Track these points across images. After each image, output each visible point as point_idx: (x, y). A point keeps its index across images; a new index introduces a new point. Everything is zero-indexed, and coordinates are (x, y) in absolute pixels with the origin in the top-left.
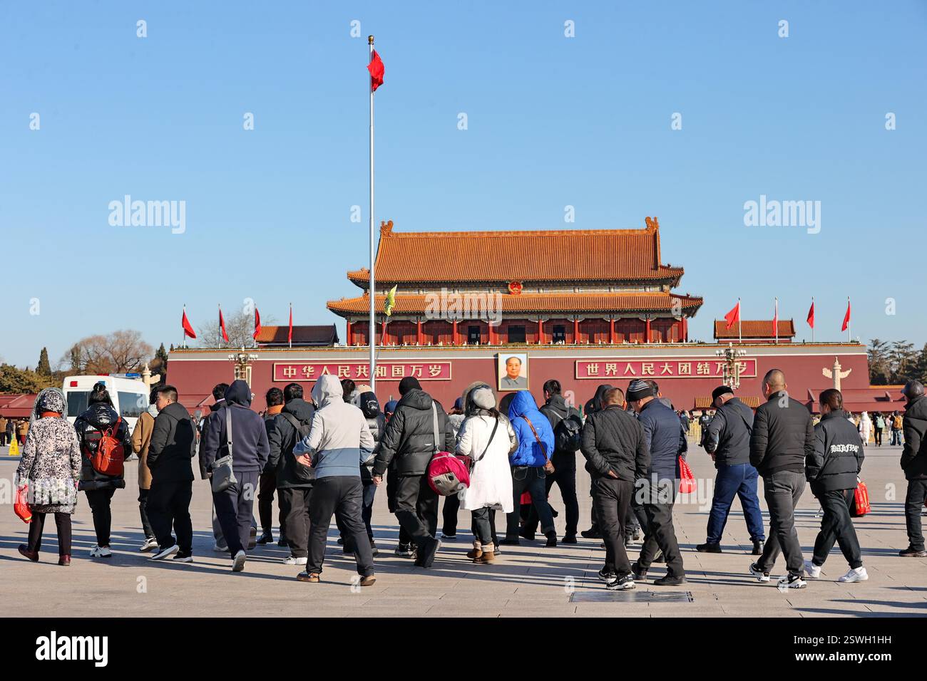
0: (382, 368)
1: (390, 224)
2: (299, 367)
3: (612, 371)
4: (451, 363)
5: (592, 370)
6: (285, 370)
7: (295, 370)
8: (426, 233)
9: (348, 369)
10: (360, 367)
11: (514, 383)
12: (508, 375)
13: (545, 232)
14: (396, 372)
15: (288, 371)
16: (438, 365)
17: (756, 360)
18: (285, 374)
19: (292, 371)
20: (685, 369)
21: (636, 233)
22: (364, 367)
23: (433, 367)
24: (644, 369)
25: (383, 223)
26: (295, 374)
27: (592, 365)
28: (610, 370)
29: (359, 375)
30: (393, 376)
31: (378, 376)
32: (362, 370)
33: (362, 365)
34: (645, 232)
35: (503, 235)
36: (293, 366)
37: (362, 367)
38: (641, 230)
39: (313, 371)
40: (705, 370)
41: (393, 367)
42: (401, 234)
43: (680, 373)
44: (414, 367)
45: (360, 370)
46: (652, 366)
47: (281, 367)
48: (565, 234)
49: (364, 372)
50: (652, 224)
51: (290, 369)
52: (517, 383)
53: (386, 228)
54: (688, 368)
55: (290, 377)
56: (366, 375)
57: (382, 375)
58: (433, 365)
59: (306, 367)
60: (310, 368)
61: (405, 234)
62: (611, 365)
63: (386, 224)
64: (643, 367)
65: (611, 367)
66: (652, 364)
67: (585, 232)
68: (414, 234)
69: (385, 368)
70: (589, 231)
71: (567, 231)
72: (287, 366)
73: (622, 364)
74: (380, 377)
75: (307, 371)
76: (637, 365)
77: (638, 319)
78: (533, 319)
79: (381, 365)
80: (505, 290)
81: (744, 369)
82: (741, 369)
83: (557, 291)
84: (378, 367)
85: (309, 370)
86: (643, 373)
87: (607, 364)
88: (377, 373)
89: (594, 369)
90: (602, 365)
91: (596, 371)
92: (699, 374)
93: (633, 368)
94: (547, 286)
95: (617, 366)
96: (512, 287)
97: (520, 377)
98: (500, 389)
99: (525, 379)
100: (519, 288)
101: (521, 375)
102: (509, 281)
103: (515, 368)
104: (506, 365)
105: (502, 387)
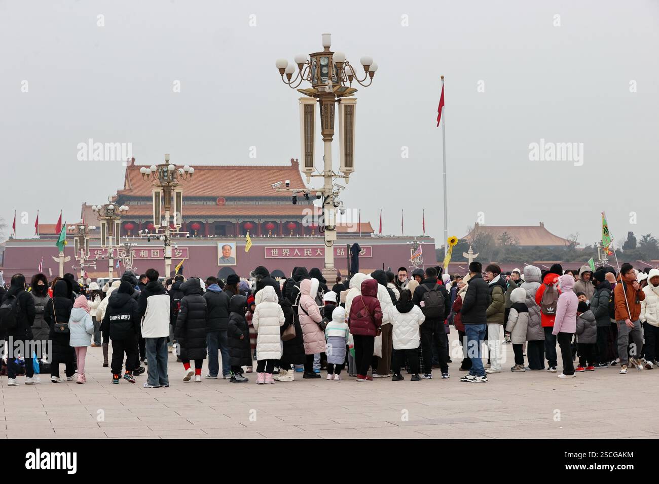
1: (133, 160)
4: (188, 248)
7: (90, 253)
11: (227, 261)
12: (223, 255)
14: (154, 254)
16: (180, 249)
17: (371, 247)
21: (285, 168)
23: (177, 251)
24: (305, 252)
27: (275, 250)
28: (285, 253)
30: (152, 256)
31: (142, 256)
32: (132, 253)
34: (291, 168)
38: (289, 167)
39: (101, 253)
40: (341, 253)
41: (152, 251)
42: (140, 166)
46: (310, 251)
50: (295, 162)
52: (229, 261)
56: (135, 256)
62: (286, 250)
63: (131, 160)
66: (310, 249)
69: (147, 251)
73: (292, 250)
74: (144, 257)
75: (97, 254)
76: (301, 250)
77: (297, 221)
78: (233, 221)
79: (144, 250)
80: (214, 203)
81: (365, 252)
82: (362, 253)
83: (245, 204)
84: (142, 251)
85: (99, 253)
86: (305, 255)
87: (284, 250)
88: (142, 254)
89: (276, 252)
90: (280, 250)
91: (277, 254)
92: (338, 256)
93: (299, 252)
94: (239, 200)
95: (290, 250)
96: (219, 202)
97: (231, 257)
98: (219, 265)
99: (234, 258)
100: (223, 202)
101: (231, 256)
102: (218, 197)
103: (227, 251)
104: (222, 250)
105: (220, 263)
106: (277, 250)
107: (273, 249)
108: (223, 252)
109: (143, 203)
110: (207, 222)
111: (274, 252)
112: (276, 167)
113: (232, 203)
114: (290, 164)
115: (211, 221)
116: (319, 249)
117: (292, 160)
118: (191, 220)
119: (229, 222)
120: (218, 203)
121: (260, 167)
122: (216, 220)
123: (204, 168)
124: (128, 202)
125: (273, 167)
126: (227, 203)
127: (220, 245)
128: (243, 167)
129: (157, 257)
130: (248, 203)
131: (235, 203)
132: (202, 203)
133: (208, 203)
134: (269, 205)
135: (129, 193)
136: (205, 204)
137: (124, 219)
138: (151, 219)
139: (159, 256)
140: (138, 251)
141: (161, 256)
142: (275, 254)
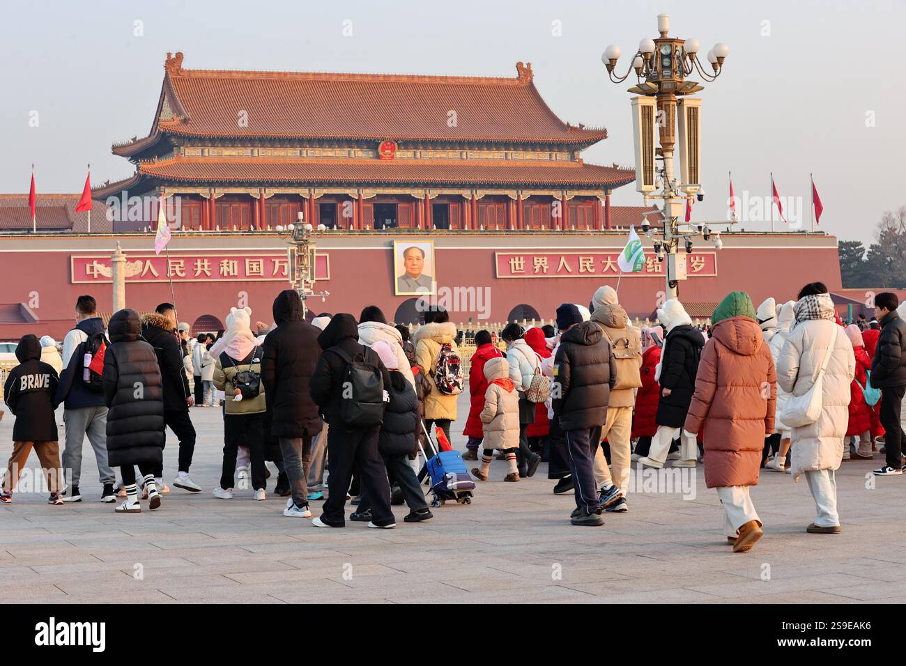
0: (231, 262)
1: (179, 56)
3: (541, 268)
4: (327, 255)
5: (517, 266)
6: (88, 266)
7: (103, 266)
8: (230, 72)
9: (182, 265)
10: (199, 261)
11: (416, 284)
12: (407, 272)
13: (389, 76)
14: (252, 269)
15: (92, 269)
17: (713, 253)
18: (88, 272)
19: (100, 268)
21: (506, 82)
22: (206, 261)
24: (581, 265)
25: (169, 55)
27: (517, 259)
28: (539, 266)
29: (198, 273)
30: (248, 274)
31: (225, 274)
32: (203, 266)
33: (203, 259)
34: (517, 82)
35: (334, 79)
36: (100, 260)
37: (203, 261)
38: (512, 80)
40: (656, 266)
41: (247, 261)
42: (194, 71)
44: (277, 261)
45: (199, 266)
46: (592, 262)
47: (82, 262)
48: (416, 80)
49: (206, 269)
50: (524, 71)
51: (95, 264)
52: (418, 284)
53: (173, 62)
55: (96, 276)
56: (209, 274)
57: (231, 274)
61: (201, 71)
62: (540, 259)
63: (173, 56)
64: (581, 262)
65: (540, 261)
66: (592, 258)
67: (441, 78)
68: (213, 72)
69: (236, 262)
70: (446, 77)
71: (418, 77)
72: (91, 260)
73: (553, 259)
74: (229, 276)
76: (573, 259)
77: (551, 197)
78: (417, 193)
79: (229, 258)
80: (371, 154)
81: (702, 265)
82: (698, 266)
83: (437, 156)
84: (225, 262)
86: (582, 270)
87: (535, 258)
88: (224, 269)
89: (520, 264)
90: (530, 259)
91: (522, 268)
92: (650, 273)
93: (569, 265)
94: (425, 149)
95: (547, 260)
96: (383, 149)
97: (422, 275)
98: (397, 293)
99: (431, 278)
100: (393, 150)
101: (424, 272)
102: (381, 140)
103: (416, 262)
104: (403, 259)
105: (399, 291)
106: (522, 258)
107: (514, 257)
108: (405, 264)
109: (213, 152)
110: (359, 197)
111: (517, 264)
113: (408, 155)
115: (369, 193)
117: (519, 66)
118: (325, 191)
119: (407, 197)
122: (381, 191)
126: (400, 154)
129: (262, 277)
130: (444, 156)
131: (418, 155)
132: (343, 153)
133: (359, 153)
135: (184, 129)
136: (352, 155)
137: (175, 186)
138: (235, 187)
139: (262, 274)
140: (216, 261)
141: (267, 273)
142: (517, 268)
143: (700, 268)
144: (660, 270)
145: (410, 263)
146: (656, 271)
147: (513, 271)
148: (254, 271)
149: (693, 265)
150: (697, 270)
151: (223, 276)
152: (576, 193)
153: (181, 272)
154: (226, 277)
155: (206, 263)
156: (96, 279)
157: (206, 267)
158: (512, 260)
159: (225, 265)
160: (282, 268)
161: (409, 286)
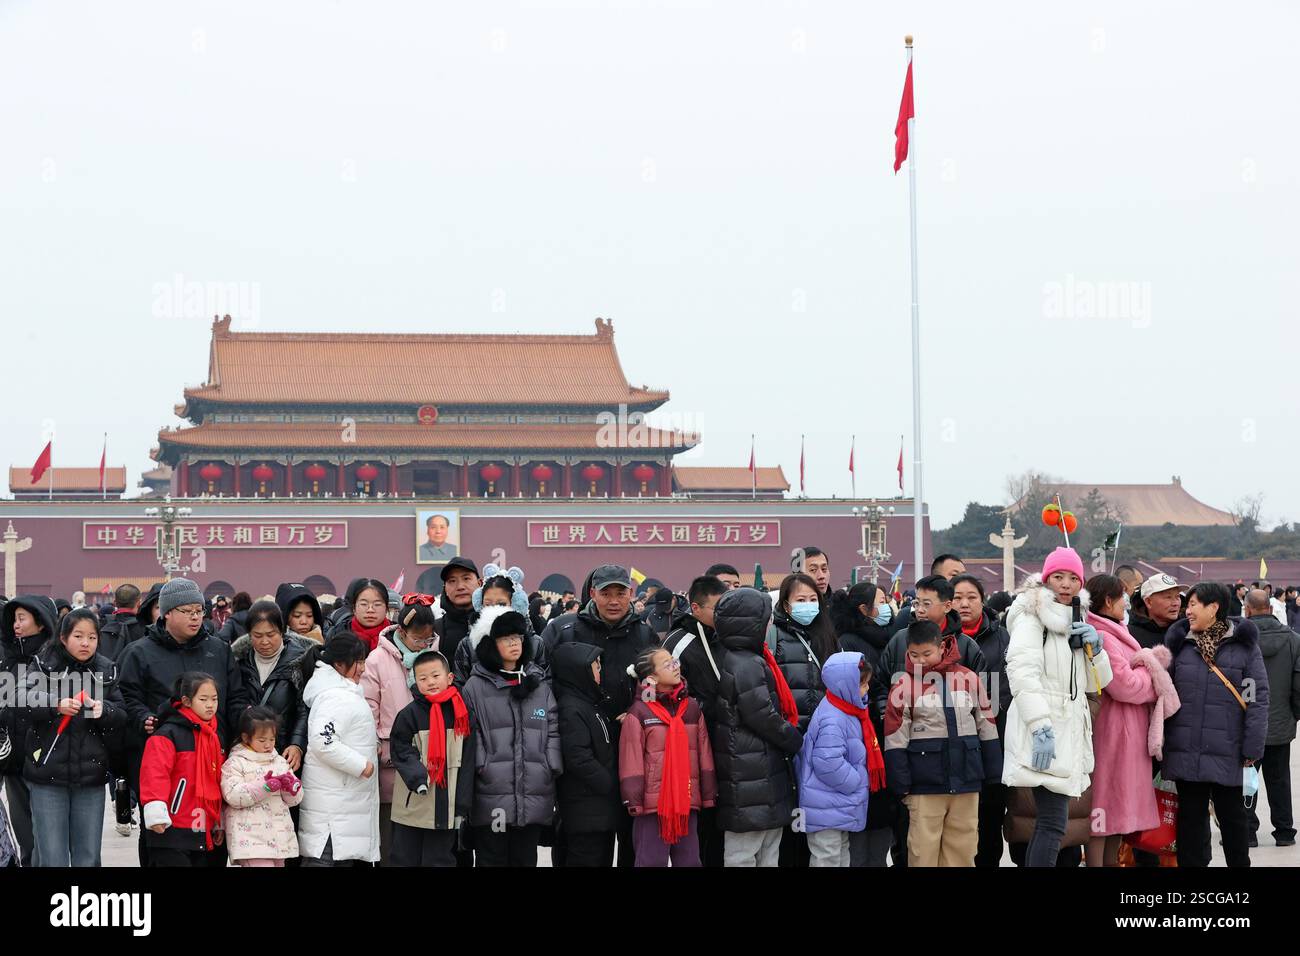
0: (245, 530)
1: (228, 319)
2: (122, 529)
3: (578, 537)
4: (346, 523)
5: (551, 534)
6: (100, 532)
7: (115, 532)
9: (195, 532)
10: (212, 528)
11: (440, 553)
12: (430, 540)
14: (266, 536)
15: (104, 535)
16: (327, 526)
17: (779, 522)
18: (100, 538)
19: (111, 535)
20: (681, 534)
21: (583, 339)
22: (219, 528)
23: (320, 529)
24: (623, 534)
25: (217, 317)
26: (115, 538)
27: (551, 527)
28: (575, 535)
29: (211, 540)
30: (262, 541)
31: (239, 542)
32: (216, 533)
33: (216, 526)
34: (596, 339)
36: (112, 527)
37: (216, 529)
38: (590, 336)
39: (142, 534)
40: (709, 536)
41: (262, 528)
42: (242, 334)
43: (674, 540)
44: (293, 529)
45: (212, 533)
46: (634, 530)
47: (93, 529)
49: (219, 536)
51: (107, 531)
52: (443, 553)
53: (221, 327)
54: (685, 533)
55: (107, 542)
56: (222, 541)
57: (245, 541)
58: (320, 526)
59: (131, 529)
60: (137, 530)
61: (249, 334)
62: (577, 528)
63: (221, 318)
64: (623, 531)
65: (577, 530)
69: (250, 530)
72: (103, 527)
73: (592, 527)
74: (242, 543)
75: (133, 534)
76: (614, 528)
77: (605, 462)
78: (456, 460)
79: (243, 526)
80: (411, 419)
81: (763, 535)
82: (758, 536)
83: (485, 421)
84: (239, 529)
85: (136, 533)
86: (623, 539)
87: (572, 527)
88: (238, 536)
89: (554, 533)
90: (564, 528)
91: (556, 537)
92: (701, 542)
93: (608, 533)
94: (471, 413)
95: (586, 529)
96: (422, 415)
97: (448, 543)
98: (419, 562)
99: (455, 547)
100: (433, 415)
101: (448, 541)
102: (421, 405)
103: (439, 530)
104: (427, 527)
105: (421, 559)
106: (556, 527)
107: (547, 525)
108: (429, 533)
109: (244, 418)
110: (393, 463)
111: (550, 534)
112: (561, 337)
113: (453, 419)
114: (593, 331)
115: (403, 460)
116: (655, 527)
117: (599, 322)
118: (356, 458)
119: (446, 463)
120: (420, 419)
121: (524, 336)
122: (415, 457)
123: (392, 339)
124: (211, 415)
125: (553, 337)
126: (441, 419)
127: (423, 515)
128: (484, 336)
129: (276, 544)
130: (490, 420)
131: (462, 420)
132: (381, 419)
133: (399, 419)
134: (539, 423)
135: (212, 395)
136: (391, 420)
137: (199, 454)
138: (262, 454)
139: (277, 541)
140: (229, 529)
141: (283, 540)
142: (551, 537)
143: (760, 538)
144: (713, 540)
145: (433, 532)
146: (709, 540)
147: (546, 540)
148: (269, 538)
149: (752, 535)
150: (756, 539)
151: (235, 543)
152: (633, 458)
153: (194, 538)
154: (239, 544)
155: (219, 530)
156: (107, 545)
157: (219, 534)
158: (546, 528)
159: (239, 532)
160: (297, 536)
161: (432, 554)
